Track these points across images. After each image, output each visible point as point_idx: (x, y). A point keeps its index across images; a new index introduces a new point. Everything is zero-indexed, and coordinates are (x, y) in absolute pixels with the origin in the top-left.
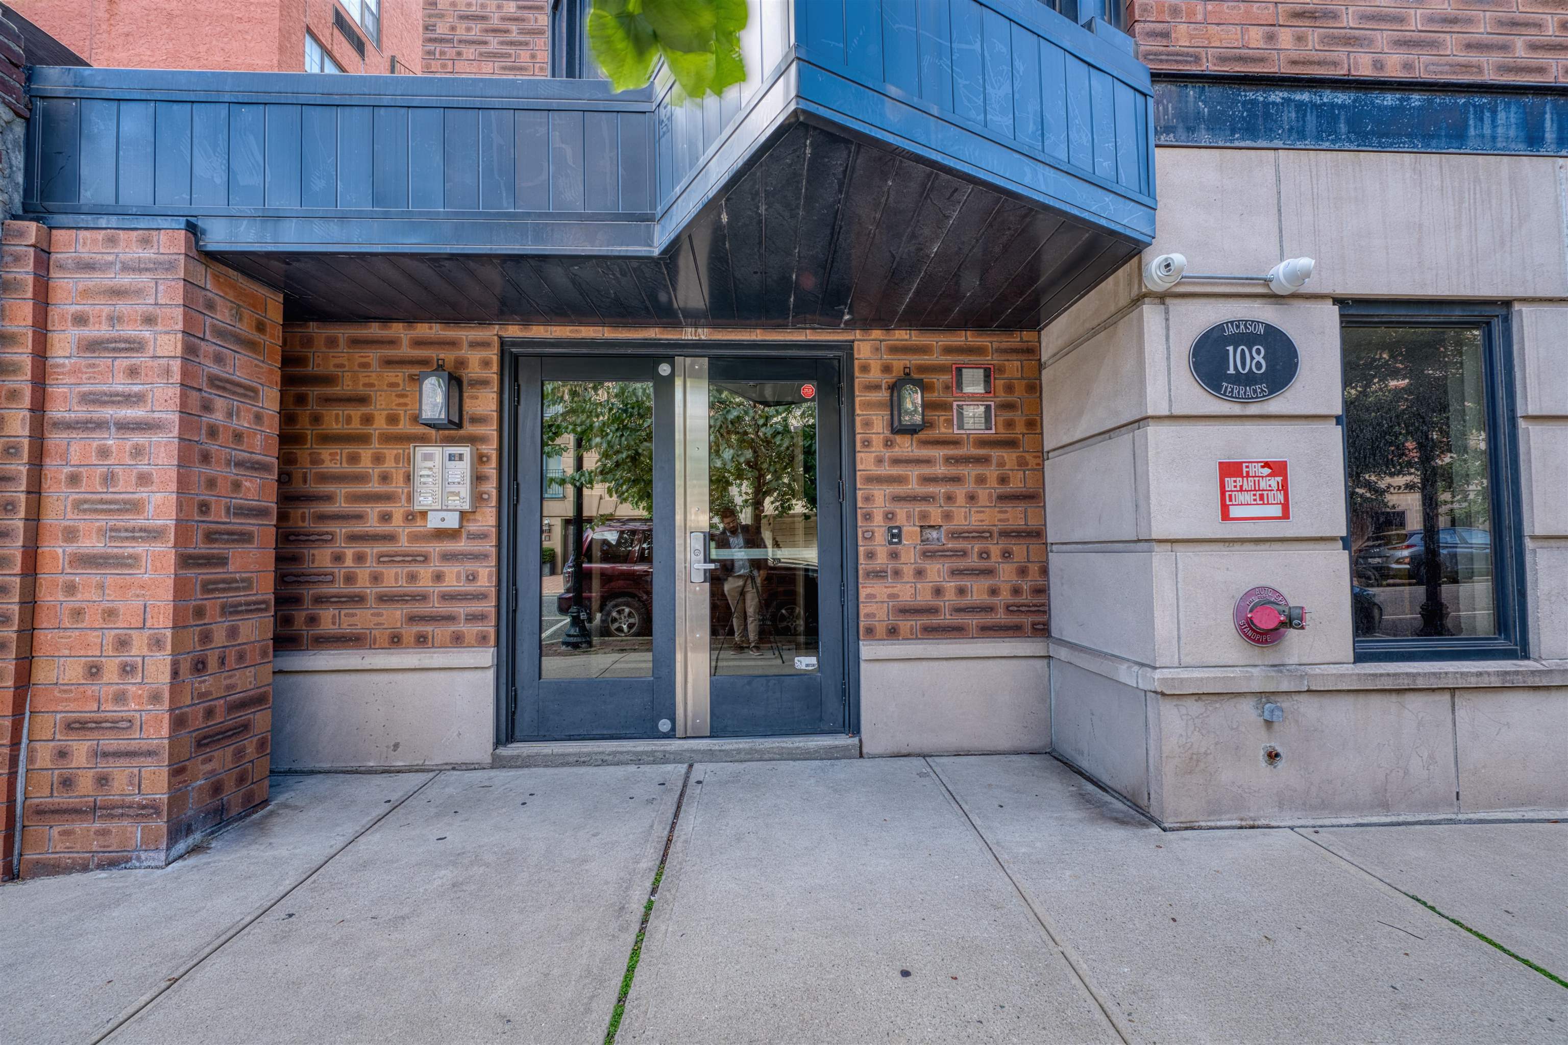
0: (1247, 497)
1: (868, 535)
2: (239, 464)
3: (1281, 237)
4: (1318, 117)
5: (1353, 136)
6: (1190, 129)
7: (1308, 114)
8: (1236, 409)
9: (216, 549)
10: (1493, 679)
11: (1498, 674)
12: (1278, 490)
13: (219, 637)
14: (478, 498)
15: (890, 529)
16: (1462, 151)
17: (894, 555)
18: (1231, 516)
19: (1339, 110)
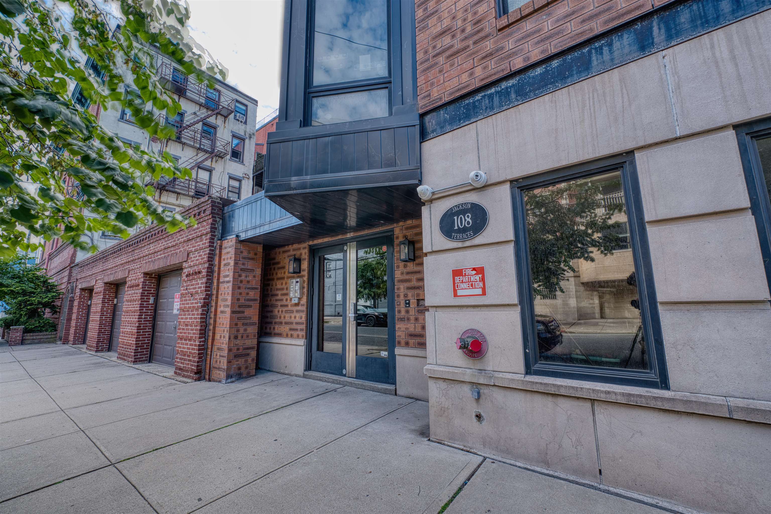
0: (465, 285)
1: (398, 303)
2: (248, 288)
3: (479, 160)
4: (499, 97)
5: (519, 98)
6: (442, 128)
7: (495, 97)
8: (460, 245)
9: (241, 309)
10: (619, 397)
11: (623, 394)
12: (480, 281)
13: (242, 331)
14: (302, 294)
15: (406, 301)
16: (589, 76)
17: (407, 312)
18: (458, 295)
19: (510, 89)
